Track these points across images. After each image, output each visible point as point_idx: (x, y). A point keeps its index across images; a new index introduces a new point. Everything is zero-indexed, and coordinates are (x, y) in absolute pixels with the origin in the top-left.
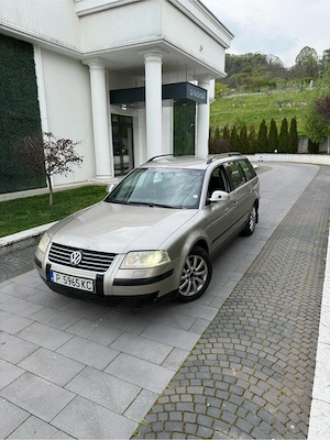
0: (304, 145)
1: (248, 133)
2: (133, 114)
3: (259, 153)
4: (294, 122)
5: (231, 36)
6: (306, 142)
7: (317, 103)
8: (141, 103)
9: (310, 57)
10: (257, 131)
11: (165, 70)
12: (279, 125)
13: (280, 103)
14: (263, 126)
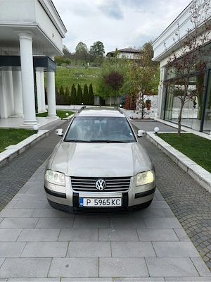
0: (97, 101)
1: (65, 91)
3: (73, 104)
4: (91, 86)
6: (98, 99)
7: (105, 77)
8: (18, 68)
9: (83, 48)
10: (70, 91)
12: (83, 87)
13: (76, 74)
14: (73, 88)
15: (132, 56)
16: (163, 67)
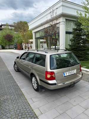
15: (10, 28)
16: (34, 33)
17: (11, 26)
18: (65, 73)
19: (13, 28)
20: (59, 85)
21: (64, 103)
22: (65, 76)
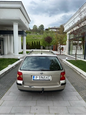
1: (29, 44)
2: (4, 37)
3: (32, 49)
5: (30, 21)
7: (45, 38)
10: (31, 44)
11: (19, 27)
12: (36, 42)
14: (32, 43)
15: (55, 30)
16: (68, 34)
17: (56, 29)
18: (35, 77)
19: (58, 30)
20: (24, 86)
21: (25, 106)
22: (34, 80)
